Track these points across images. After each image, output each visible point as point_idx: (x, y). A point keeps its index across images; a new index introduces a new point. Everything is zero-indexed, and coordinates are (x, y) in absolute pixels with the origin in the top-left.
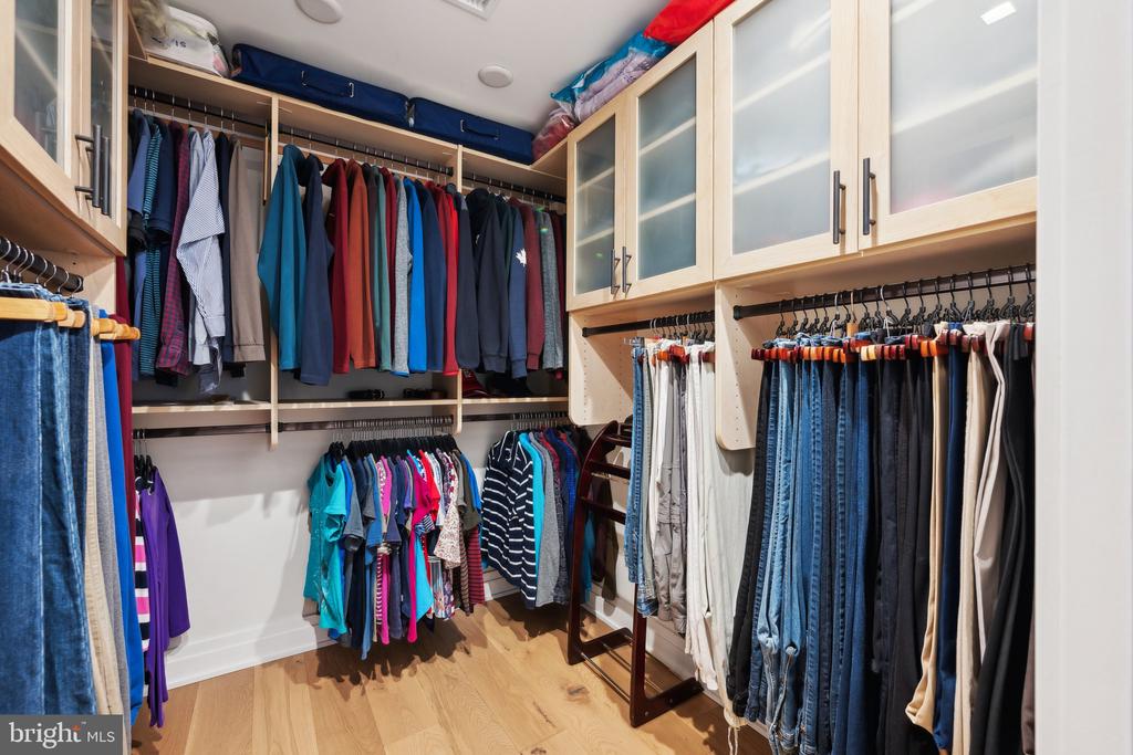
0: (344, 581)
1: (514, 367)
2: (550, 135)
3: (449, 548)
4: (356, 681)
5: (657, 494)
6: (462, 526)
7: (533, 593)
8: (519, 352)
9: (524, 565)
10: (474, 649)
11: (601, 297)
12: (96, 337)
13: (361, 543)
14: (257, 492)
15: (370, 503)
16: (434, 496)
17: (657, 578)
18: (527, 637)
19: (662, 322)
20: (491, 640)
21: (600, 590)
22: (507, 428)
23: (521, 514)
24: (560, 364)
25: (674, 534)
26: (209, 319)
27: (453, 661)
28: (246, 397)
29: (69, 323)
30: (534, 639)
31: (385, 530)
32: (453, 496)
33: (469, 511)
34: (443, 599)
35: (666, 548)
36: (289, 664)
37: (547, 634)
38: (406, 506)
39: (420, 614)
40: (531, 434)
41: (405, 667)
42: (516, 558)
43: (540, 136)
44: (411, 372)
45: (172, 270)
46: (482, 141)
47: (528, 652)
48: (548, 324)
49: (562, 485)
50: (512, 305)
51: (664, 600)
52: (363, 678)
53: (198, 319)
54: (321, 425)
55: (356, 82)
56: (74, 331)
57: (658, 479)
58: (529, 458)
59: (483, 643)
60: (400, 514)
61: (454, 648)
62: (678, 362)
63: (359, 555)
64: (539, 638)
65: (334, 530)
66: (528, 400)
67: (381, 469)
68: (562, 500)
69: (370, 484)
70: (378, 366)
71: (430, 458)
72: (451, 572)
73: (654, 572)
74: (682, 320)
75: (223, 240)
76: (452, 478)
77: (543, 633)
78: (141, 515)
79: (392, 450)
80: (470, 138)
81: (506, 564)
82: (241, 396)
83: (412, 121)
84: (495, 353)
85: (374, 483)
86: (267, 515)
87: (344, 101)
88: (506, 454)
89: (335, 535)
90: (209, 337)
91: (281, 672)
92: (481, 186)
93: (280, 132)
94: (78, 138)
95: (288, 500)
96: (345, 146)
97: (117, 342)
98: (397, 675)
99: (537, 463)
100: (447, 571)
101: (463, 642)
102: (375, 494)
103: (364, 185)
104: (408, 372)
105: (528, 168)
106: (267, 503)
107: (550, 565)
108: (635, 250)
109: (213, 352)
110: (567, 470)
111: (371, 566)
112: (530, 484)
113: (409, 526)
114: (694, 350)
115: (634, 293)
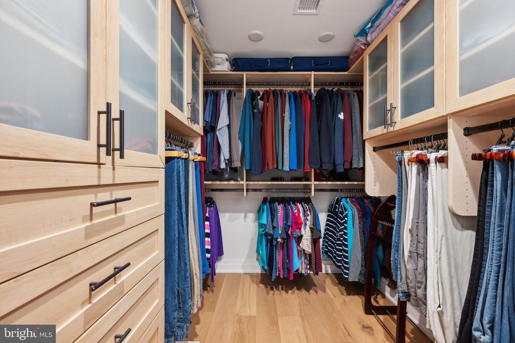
0: (266, 250)
1: (337, 167)
2: (356, 55)
3: (306, 244)
4: (272, 289)
5: (409, 236)
6: (312, 236)
7: (347, 274)
8: (339, 160)
9: (343, 260)
10: (319, 292)
11: (380, 131)
12: (193, 160)
13: (272, 235)
14: (242, 212)
15: (275, 221)
16: (300, 222)
17: (408, 281)
18: (345, 294)
19: (416, 141)
20: (327, 290)
21: (387, 282)
22: (336, 196)
23: (341, 236)
24: (361, 165)
25: (419, 259)
26: (225, 154)
27: (310, 294)
28: (239, 179)
29: (184, 157)
30: (349, 297)
31: (280, 232)
32: (308, 223)
33: (315, 230)
34: (304, 266)
35: (414, 265)
36: (252, 275)
37: (356, 296)
38: (288, 224)
39: (295, 269)
40: (348, 200)
41: (290, 290)
42: (340, 256)
43: (351, 57)
44: (290, 170)
45: (215, 138)
46: (322, 67)
47: (345, 301)
48: (355, 146)
49: (363, 225)
50: (336, 139)
51: (413, 294)
52: (275, 289)
53: (222, 153)
54: (260, 190)
55: (270, 59)
56: (186, 159)
57: (410, 227)
58: (346, 210)
59: (324, 291)
60: (286, 227)
61: (311, 289)
62: (423, 163)
63: (272, 240)
64: (351, 297)
65: (263, 229)
66: (346, 183)
67: (280, 208)
68: (363, 232)
69: (275, 213)
70: (277, 168)
71: (299, 206)
72: (308, 255)
73: (407, 277)
74: (429, 139)
75: (229, 126)
76: (308, 215)
77: (354, 295)
78: (209, 215)
79: (285, 201)
80: (317, 67)
81: (335, 257)
82: (237, 179)
83: (292, 67)
84: (327, 161)
85: (277, 214)
86: (245, 221)
87: (266, 68)
88: (336, 208)
89: (263, 231)
90: (224, 159)
91: (249, 278)
92: (322, 87)
93: (247, 85)
94: (188, 103)
95: (251, 216)
96: (268, 84)
97: (199, 162)
98: (287, 292)
99: (349, 212)
100: (306, 254)
101: (315, 287)
102: (277, 218)
103: (273, 98)
104: (289, 170)
105: (346, 73)
106: (245, 217)
107: (356, 263)
108: (398, 104)
109: (226, 164)
110: (366, 218)
111: (276, 246)
112: (346, 222)
113: (290, 232)
114: (432, 156)
115: (398, 127)
